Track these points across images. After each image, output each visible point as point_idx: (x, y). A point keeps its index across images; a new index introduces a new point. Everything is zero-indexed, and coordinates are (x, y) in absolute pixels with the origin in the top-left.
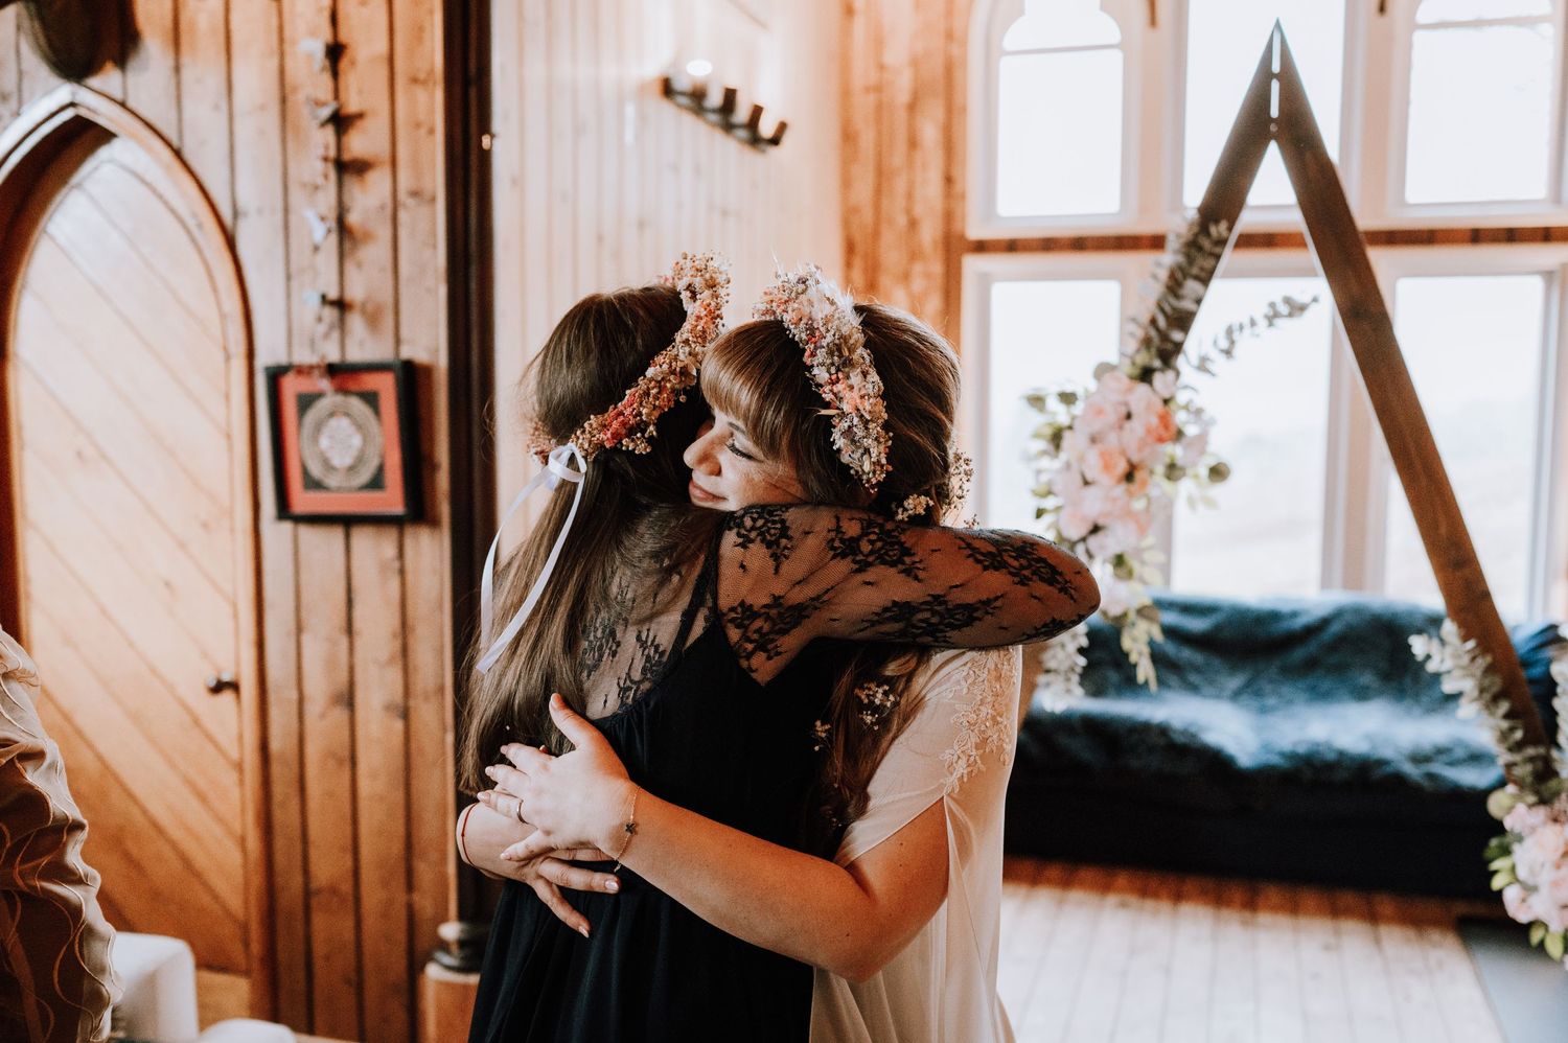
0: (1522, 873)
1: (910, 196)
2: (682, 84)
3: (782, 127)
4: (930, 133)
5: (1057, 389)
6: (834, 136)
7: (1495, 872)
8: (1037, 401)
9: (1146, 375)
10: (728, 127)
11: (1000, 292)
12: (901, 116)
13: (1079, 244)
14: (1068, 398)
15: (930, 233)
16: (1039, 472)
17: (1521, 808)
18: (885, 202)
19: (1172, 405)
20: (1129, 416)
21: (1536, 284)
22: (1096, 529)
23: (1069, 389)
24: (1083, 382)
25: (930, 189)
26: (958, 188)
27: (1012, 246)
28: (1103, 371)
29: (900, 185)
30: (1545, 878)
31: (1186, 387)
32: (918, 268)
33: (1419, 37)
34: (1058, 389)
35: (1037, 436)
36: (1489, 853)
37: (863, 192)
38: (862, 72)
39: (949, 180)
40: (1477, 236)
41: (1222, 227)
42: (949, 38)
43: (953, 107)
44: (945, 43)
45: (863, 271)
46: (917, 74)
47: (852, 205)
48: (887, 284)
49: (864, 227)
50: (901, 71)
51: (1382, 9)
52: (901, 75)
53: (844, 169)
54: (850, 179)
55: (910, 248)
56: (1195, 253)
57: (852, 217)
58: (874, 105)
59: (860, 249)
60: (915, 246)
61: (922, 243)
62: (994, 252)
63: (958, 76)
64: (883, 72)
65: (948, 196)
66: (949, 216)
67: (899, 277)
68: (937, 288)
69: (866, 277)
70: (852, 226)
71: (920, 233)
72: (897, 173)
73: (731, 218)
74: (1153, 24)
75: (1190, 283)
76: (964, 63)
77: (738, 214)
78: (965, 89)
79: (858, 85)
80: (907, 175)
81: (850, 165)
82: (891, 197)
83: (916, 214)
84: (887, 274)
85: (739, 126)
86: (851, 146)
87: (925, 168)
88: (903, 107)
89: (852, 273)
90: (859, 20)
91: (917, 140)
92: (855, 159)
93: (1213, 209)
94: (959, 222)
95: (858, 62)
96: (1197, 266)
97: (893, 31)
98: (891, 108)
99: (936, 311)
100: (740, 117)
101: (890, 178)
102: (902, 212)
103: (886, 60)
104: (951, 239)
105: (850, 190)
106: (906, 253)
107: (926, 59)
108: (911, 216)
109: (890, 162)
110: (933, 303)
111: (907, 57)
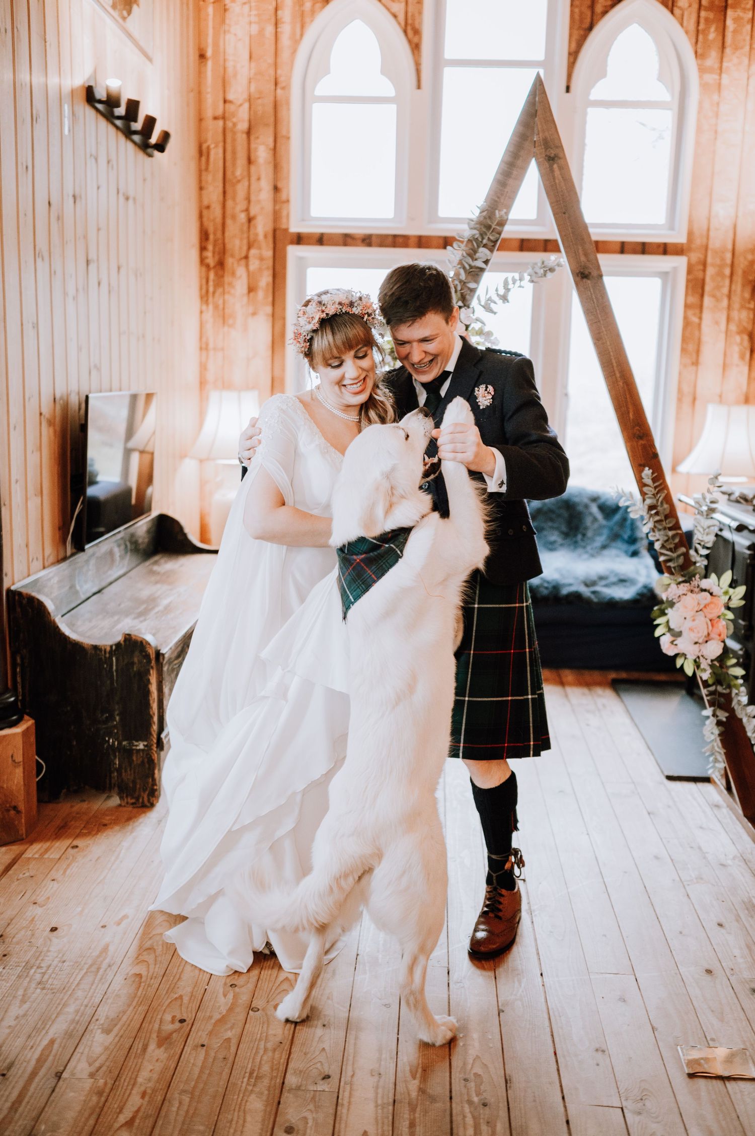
0: (672, 626)
1: (248, 199)
2: (101, 94)
3: (166, 136)
4: (262, 153)
6: (193, 150)
7: (658, 625)
10: (128, 133)
11: (313, 273)
12: (241, 138)
15: (262, 227)
17: (673, 586)
18: (229, 203)
21: (657, 282)
25: (264, 194)
26: (284, 196)
27: (321, 240)
29: (241, 190)
30: (685, 627)
31: (477, 320)
32: (253, 252)
33: (590, 110)
36: (653, 615)
37: (213, 194)
38: (213, 104)
39: (276, 189)
40: (624, 248)
41: (503, 213)
42: (276, 84)
43: (279, 136)
44: (273, 87)
45: (214, 253)
46: (252, 109)
47: (206, 203)
48: (233, 264)
49: (214, 220)
50: (241, 105)
51: (568, 89)
52: (241, 109)
53: (200, 176)
54: (203, 184)
55: (248, 238)
56: (484, 230)
57: (205, 212)
58: (220, 130)
59: (211, 237)
60: (252, 237)
61: (256, 235)
62: (309, 244)
63: (282, 113)
64: (227, 105)
65: (275, 201)
66: (276, 216)
67: (241, 259)
68: (268, 268)
69: (217, 258)
70: (205, 219)
71: (255, 227)
72: (239, 181)
73: (131, 201)
74: (419, 87)
75: (482, 249)
76: (288, 103)
77: (134, 199)
78: (289, 122)
79: (209, 113)
80: (246, 184)
81: (204, 173)
82: (234, 199)
83: (252, 213)
84: (232, 256)
85: (135, 132)
86: (204, 159)
87: (259, 179)
88: (243, 132)
89: (206, 254)
90: (210, 64)
91: (253, 158)
92: (207, 169)
93: (496, 201)
94: (284, 220)
95: (209, 96)
96: (486, 238)
97: (235, 75)
98: (234, 133)
99: (268, 284)
100: (137, 126)
101: (234, 185)
102: (242, 211)
103: (230, 97)
104: (278, 232)
105: (204, 192)
106: (245, 242)
107: (259, 98)
108: (248, 214)
109: (233, 173)
110: (265, 279)
111: (245, 96)
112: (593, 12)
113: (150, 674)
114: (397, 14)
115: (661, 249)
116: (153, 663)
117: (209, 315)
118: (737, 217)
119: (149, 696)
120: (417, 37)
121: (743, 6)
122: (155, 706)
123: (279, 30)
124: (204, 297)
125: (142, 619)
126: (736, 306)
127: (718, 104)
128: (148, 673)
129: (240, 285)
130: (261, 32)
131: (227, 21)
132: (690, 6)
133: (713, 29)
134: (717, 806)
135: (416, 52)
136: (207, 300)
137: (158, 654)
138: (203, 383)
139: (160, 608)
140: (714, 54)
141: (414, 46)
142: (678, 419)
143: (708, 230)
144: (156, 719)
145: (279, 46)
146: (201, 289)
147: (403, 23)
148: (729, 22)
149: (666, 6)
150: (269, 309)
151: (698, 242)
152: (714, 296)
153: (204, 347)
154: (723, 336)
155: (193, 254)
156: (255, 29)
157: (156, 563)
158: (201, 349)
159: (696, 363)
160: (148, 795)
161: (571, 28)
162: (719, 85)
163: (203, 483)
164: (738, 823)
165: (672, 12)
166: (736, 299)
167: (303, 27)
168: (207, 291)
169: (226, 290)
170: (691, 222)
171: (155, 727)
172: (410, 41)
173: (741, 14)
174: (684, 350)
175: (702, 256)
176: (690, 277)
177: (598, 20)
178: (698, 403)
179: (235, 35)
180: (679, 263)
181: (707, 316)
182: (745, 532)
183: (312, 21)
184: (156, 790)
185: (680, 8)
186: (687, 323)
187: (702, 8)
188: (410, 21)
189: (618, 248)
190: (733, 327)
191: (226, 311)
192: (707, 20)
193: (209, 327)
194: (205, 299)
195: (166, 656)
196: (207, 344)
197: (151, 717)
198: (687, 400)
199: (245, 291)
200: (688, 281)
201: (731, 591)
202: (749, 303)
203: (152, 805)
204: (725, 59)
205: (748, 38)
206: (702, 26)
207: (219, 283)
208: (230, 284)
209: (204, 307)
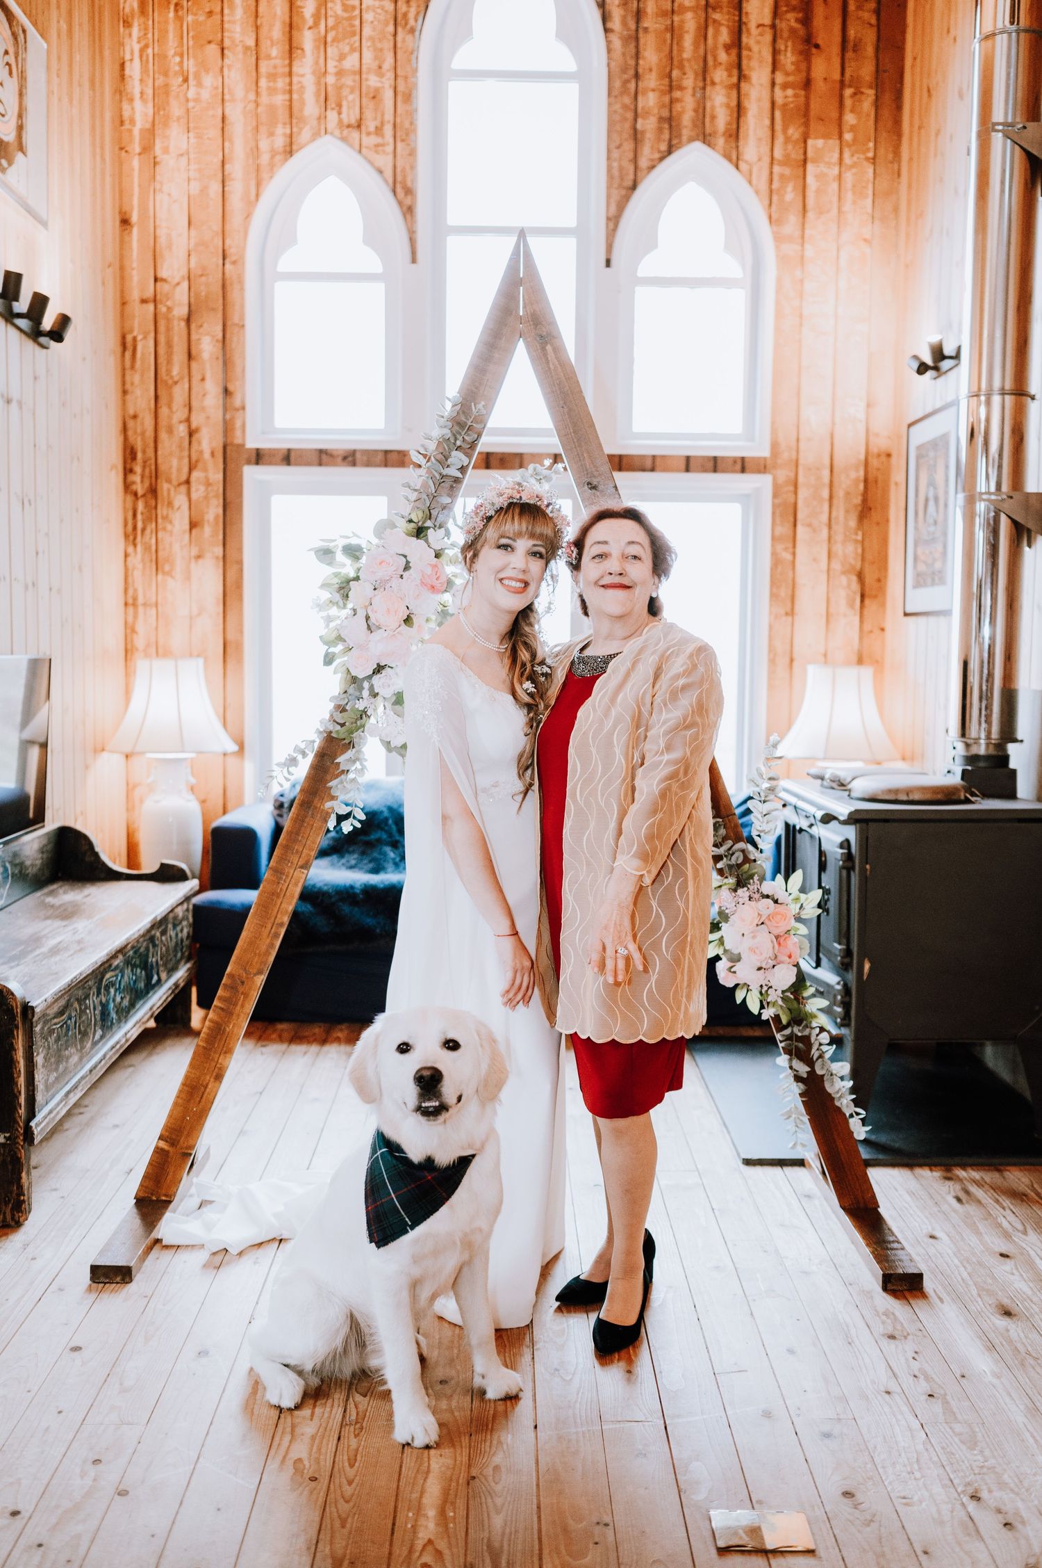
1: (189, 406)
3: (64, 321)
4: (207, 346)
5: (342, 543)
6: (112, 341)
8: (326, 554)
9: (420, 532)
10: (9, 316)
11: (279, 502)
12: (179, 327)
13: (350, 458)
14: (353, 552)
15: (208, 441)
16: (329, 620)
17: (726, 892)
18: (164, 411)
19: (443, 559)
20: (407, 567)
21: (736, 509)
22: (379, 669)
23: (354, 541)
24: (366, 537)
25: (210, 399)
26: (237, 402)
27: (287, 458)
28: (382, 528)
29: (179, 393)
30: (744, 948)
32: (195, 475)
33: (641, 293)
34: (346, 542)
35: (325, 586)
37: (141, 398)
38: (139, 284)
39: (227, 392)
40: (688, 464)
41: (480, 406)
42: (224, 259)
43: (229, 323)
44: (221, 262)
45: (143, 477)
46: (192, 290)
47: (131, 412)
48: (169, 490)
49: (143, 433)
50: (178, 284)
51: (608, 263)
52: (178, 289)
53: (124, 376)
54: (128, 386)
55: (190, 457)
56: (456, 428)
57: (131, 424)
58: (151, 317)
59: (139, 455)
60: (194, 458)
61: (201, 452)
62: (270, 463)
63: (233, 295)
64: (159, 284)
65: (225, 409)
66: (228, 428)
67: (180, 485)
68: (216, 496)
69: (147, 484)
70: (130, 433)
71: (199, 443)
72: (176, 383)
73: (14, 405)
74: (414, 261)
75: (454, 453)
76: (241, 281)
77: (20, 403)
78: (242, 307)
79: (135, 295)
80: (187, 386)
81: (128, 373)
82: (170, 407)
83: (194, 426)
84: (169, 481)
85: (20, 316)
86: (128, 354)
87: (203, 379)
88: (183, 319)
89: (131, 478)
90: (135, 231)
91: (194, 352)
92: (133, 367)
93: (472, 392)
94: (238, 433)
95: (135, 273)
96: (461, 438)
97: (170, 247)
98: (168, 320)
99: (216, 518)
100: (22, 306)
101: (169, 388)
102: (181, 422)
103: (162, 274)
104: (229, 448)
105: (128, 397)
106: (186, 461)
107: (202, 275)
108: (189, 427)
109: (169, 371)
110: (214, 511)
111: (184, 272)
112: (636, 168)
113: (14, 1038)
114: (383, 169)
115: (739, 466)
116: (19, 1019)
117: (136, 559)
118: (833, 423)
119: (11, 1068)
120: (409, 197)
121: (826, 160)
122: (22, 1081)
123: (226, 189)
124: (131, 535)
125: (13, 964)
126: (839, 537)
127: (802, 281)
128: (10, 1035)
129: (180, 520)
130: (204, 190)
131: (158, 178)
132: (760, 160)
133: (790, 188)
134: (808, 1196)
135: (408, 216)
136: (135, 539)
137: (27, 1009)
138: (129, 652)
139: (44, 949)
140: (793, 219)
141: (405, 208)
142: (771, 687)
143: (798, 440)
144: (22, 1099)
145: (228, 208)
146: (126, 525)
147: (391, 180)
148: (810, 180)
149: (730, 160)
150: (219, 551)
151: (785, 456)
152: (810, 525)
153: (130, 603)
154: (824, 577)
155: (114, 479)
156: (195, 187)
157: (51, 893)
158: (126, 604)
159: (791, 613)
160: (12, 1210)
161: (609, 187)
162: (802, 257)
163: (130, 788)
164: (833, 1216)
165: (737, 167)
166: (839, 529)
167: (258, 185)
168: (135, 528)
169: (160, 527)
170: (774, 431)
171: (22, 1111)
172: (400, 203)
173: (825, 170)
174: (774, 596)
175: (792, 475)
176: (777, 501)
177: (644, 177)
178: (795, 664)
179: (169, 195)
180: (763, 483)
181: (801, 549)
182: (834, 824)
183: (271, 177)
184: (24, 1201)
185: (746, 162)
186: (776, 562)
187: (775, 162)
188: (399, 178)
189: (683, 464)
190: (836, 566)
191: (160, 553)
192: (782, 176)
193: (137, 575)
194: (131, 538)
195: (37, 1010)
196: (135, 599)
197: (17, 1097)
198: (783, 661)
199: (187, 527)
200: (774, 506)
201: (803, 896)
202: (857, 534)
203: (18, 1224)
204: (807, 226)
205: (835, 199)
206: (775, 185)
207: (152, 515)
208: (165, 518)
209: (130, 549)
